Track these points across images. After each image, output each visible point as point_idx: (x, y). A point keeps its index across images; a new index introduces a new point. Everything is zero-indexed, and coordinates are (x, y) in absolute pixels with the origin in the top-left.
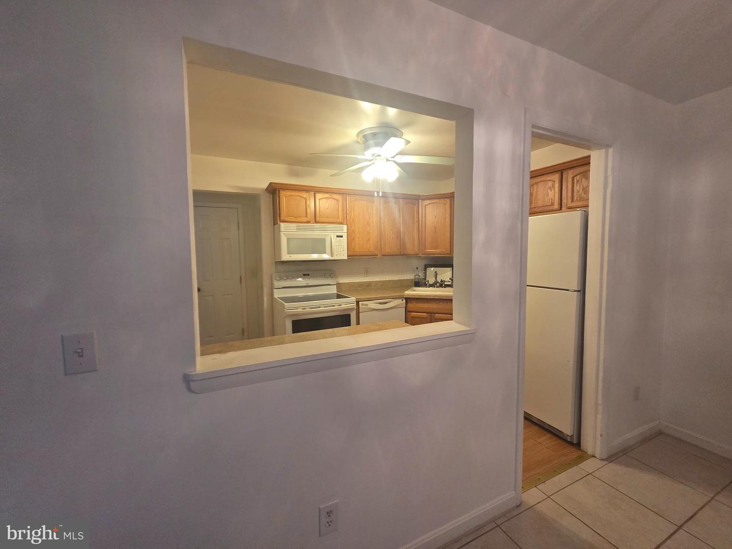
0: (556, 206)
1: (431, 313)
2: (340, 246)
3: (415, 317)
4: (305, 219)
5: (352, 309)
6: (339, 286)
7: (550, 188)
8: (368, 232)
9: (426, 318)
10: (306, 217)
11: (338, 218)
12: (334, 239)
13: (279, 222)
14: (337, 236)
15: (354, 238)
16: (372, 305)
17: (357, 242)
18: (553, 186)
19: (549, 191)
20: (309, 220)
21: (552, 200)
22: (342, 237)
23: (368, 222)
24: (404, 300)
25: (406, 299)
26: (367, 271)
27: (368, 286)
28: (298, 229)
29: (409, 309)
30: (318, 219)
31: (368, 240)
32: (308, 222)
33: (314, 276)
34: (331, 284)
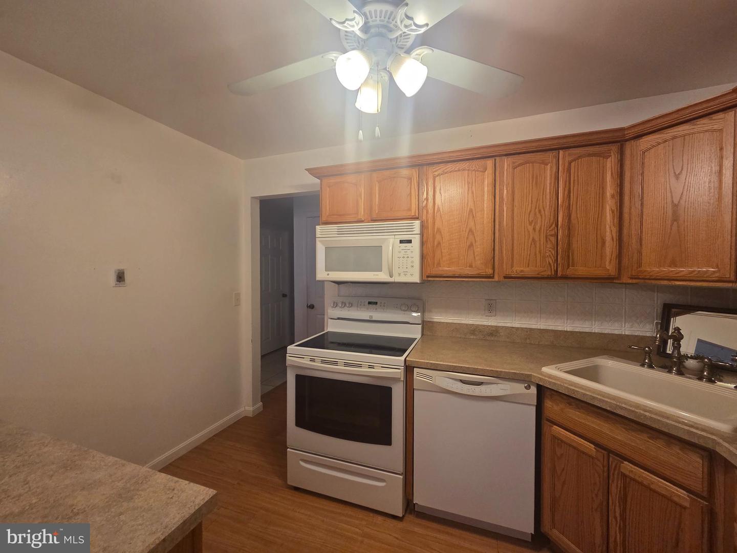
1: (609, 451)
2: (405, 259)
3: (562, 441)
4: (355, 217)
5: (396, 380)
6: (427, 326)
8: (471, 230)
9: (592, 458)
10: (356, 213)
11: (410, 210)
12: (396, 246)
14: (401, 242)
15: (439, 244)
16: (442, 380)
17: (445, 251)
22: (410, 241)
23: (471, 210)
24: (534, 390)
25: (538, 387)
26: (491, 305)
27: (491, 334)
28: (340, 233)
29: (546, 414)
30: (375, 215)
31: (471, 245)
32: (360, 221)
33: (384, 306)
34: (411, 322)
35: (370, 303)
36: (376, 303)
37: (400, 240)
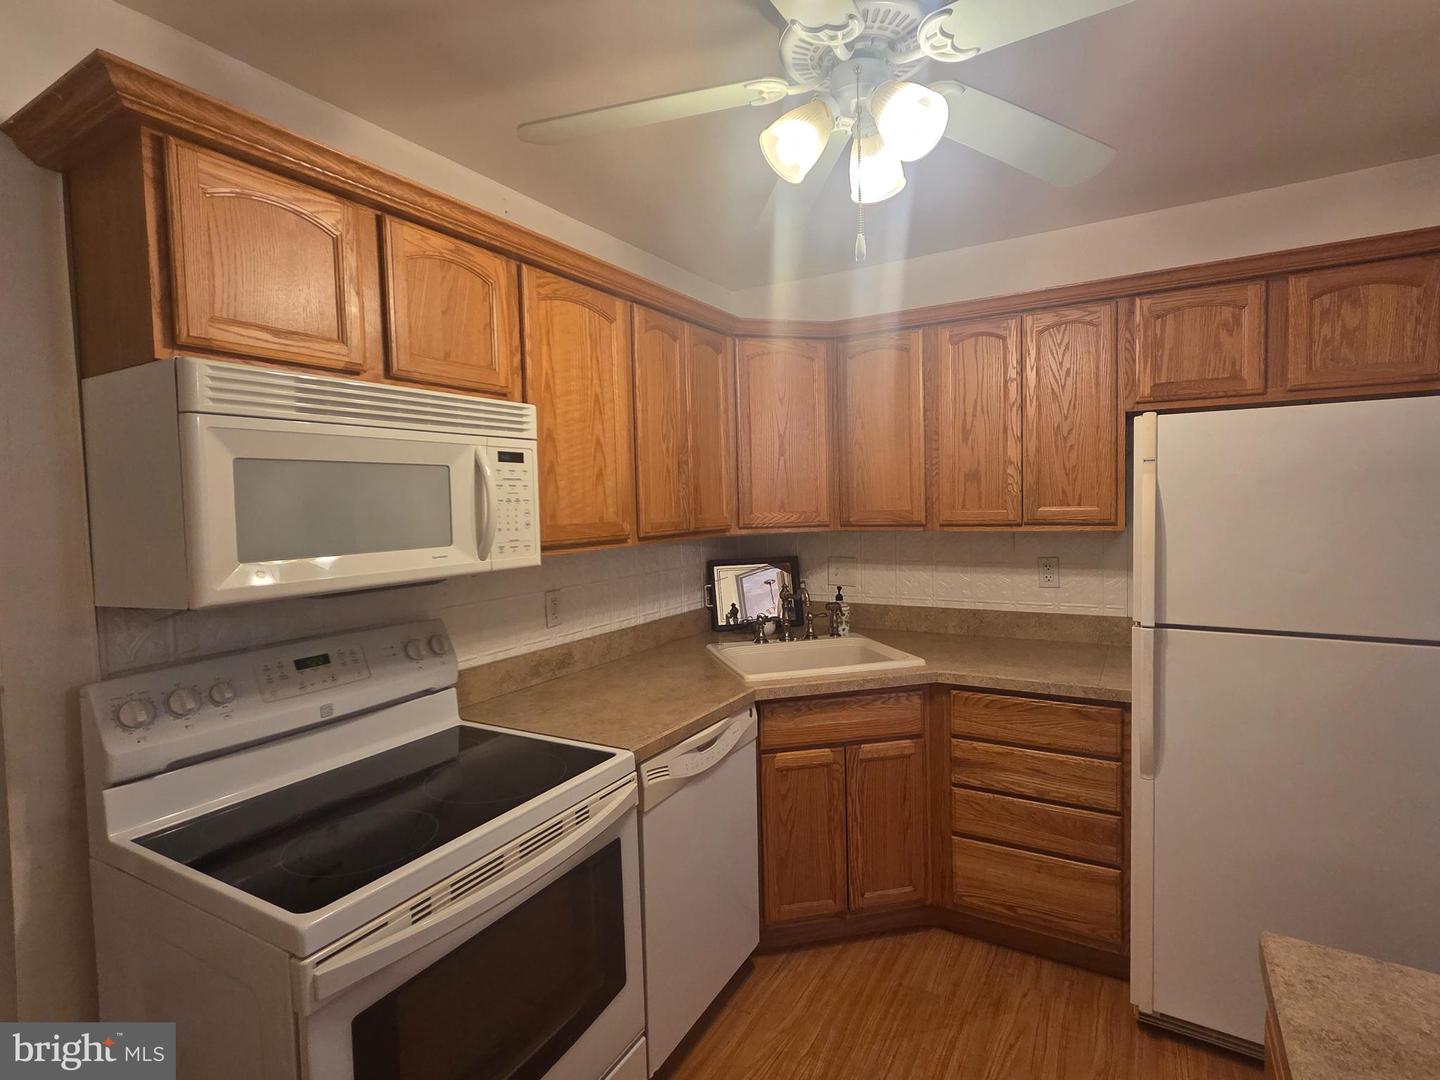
0: (1252, 380)
1: (846, 744)
2: (513, 503)
4: (334, 353)
6: (464, 683)
7: (1225, 325)
8: (598, 443)
9: (828, 765)
10: (342, 338)
11: (490, 366)
12: (491, 466)
13: (160, 350)
14: (504, 457)
15: (552, 466)
16: (679, 762)
17: (562, 484)
18: (1237, 320)
19: (1223, 335)
20: (356, 358)
21: (1234, 364)
22: (518, 458)
23: (596, 396)
24: (754, 711)
25: (759, 705)
26: (555, 602)
27: (562, 664)
29: (770, 741)
30: (400, 361)
31: (600, 475)
32: (352, 371)
33: (356, 661)
34: (438, 688)
35: (301, 665)
36: (324, 660)
37: (500, 453)
